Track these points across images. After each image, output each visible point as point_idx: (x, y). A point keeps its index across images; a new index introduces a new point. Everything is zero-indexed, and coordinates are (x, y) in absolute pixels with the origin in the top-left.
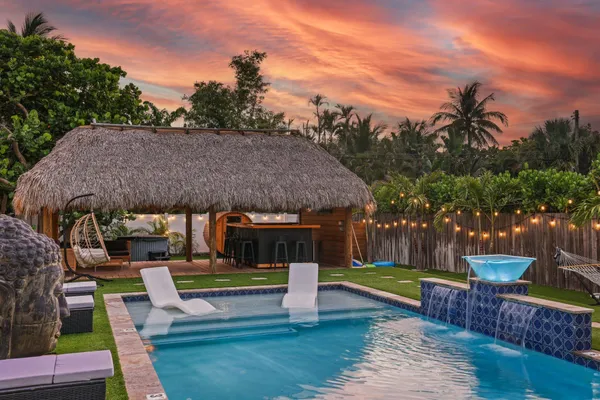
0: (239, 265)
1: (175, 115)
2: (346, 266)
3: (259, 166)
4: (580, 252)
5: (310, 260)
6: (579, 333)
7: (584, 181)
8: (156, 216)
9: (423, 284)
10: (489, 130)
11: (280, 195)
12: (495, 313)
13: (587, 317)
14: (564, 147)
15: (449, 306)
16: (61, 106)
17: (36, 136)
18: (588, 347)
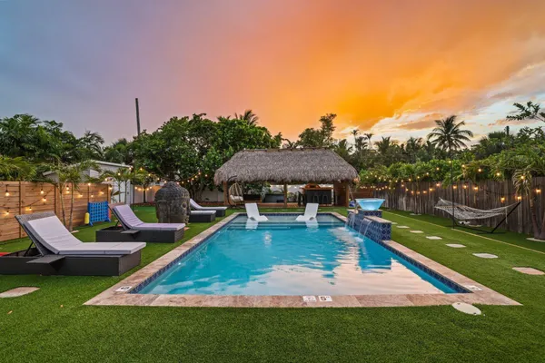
1: (297, 144)
5: (316, 202)
6: (383, 231)
10: (461, 140)
13: (389, 225)
18: (389, 239)
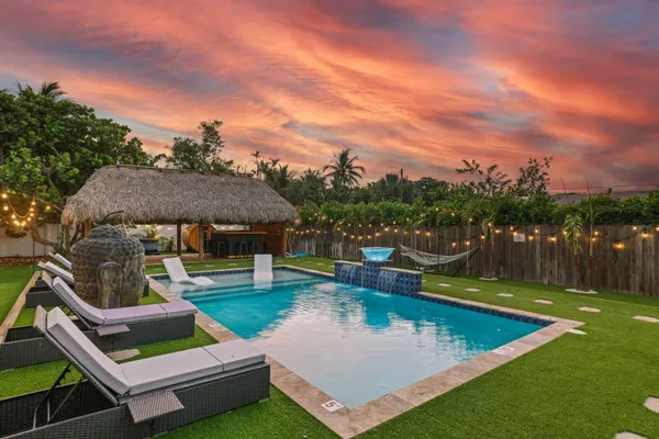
0: (215, 256)
1: (158, 158)
2: (283, 256)
3: (230, 195)
4: (409, 246)
5: (267, 253)
6: (417, 284)
7: (411, 208)
8: (148, 226)
9: (336, 264)
10: (355, 177)
11: (245, 214)
12: (376, 277)
13: (420, 276)
14: (395, 188)
15: (351, 275)
16: (84, 150)
17: (67, 170)
18: (421, 290)
